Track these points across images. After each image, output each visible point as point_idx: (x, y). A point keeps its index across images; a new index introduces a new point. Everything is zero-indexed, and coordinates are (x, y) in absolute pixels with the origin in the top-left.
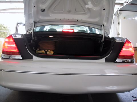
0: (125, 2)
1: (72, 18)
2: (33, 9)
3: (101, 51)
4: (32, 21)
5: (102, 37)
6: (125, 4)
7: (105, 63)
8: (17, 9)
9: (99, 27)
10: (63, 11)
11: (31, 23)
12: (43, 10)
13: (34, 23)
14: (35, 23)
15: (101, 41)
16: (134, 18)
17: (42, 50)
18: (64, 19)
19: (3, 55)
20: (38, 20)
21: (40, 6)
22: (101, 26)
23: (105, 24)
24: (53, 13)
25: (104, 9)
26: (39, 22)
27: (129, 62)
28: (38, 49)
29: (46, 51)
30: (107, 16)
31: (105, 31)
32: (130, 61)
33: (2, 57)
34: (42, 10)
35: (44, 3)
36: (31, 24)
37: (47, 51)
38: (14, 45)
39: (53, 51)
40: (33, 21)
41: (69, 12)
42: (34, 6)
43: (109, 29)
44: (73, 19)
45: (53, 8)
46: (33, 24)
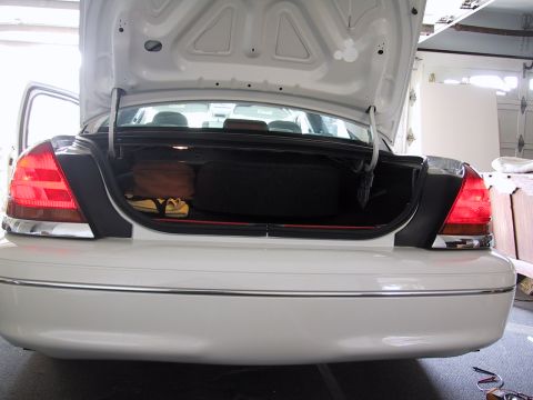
0: (442, 21)
1: (261, 80)
2: (116, 42)
3: (364, 205)
4: (109, 85)
5: (370, 154)
6: (439, 28)
7: (395, 250)
8: (21, 27)
9: (357, 115)
10: (227, 53)
11: (106, 95)
12: (156, 47)
13: (115, 92)
14: (121, 92)
15: (364, 167)
16: (464, 80)
17: (144, 199)
18: (233, 80)
19: (12, 222)
20: (132, 83)
21: (145, 30)
22: (368, 111)
23: (380, 103)
24: (191, 56)
25: (381, 52)
26: (135, 90)
27: (471, 248)
28: (130, 196)
29: (161, 201)
30: (390, 77)
31: (381, 129)
32: (476, 243)
33: (9, 229)
34: (151, 46)
35: (157, 19)
36: (102, 99)
37: (165, 204)
38: (61, 186)
39: (188, 202)
40: (113, 86)
41: (253, 55)
42: (121, 30)
43: (393, 123)
44: (266, 82)
45: (193, 40)
46: (111, 96)
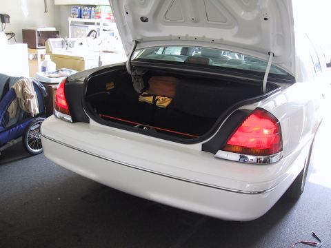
10: (182, 21)
13: (134, 42)
14: (137, 42)
18: (187, 36)
20: (139, 37)
26: (143, 41)
34: (144, 19)
35: (143, 5)
39: (172, 98)
40: (133, 39)
42: (127, 13)
44: (204, 37)
45: (164, 14)
46: (131, 45)
